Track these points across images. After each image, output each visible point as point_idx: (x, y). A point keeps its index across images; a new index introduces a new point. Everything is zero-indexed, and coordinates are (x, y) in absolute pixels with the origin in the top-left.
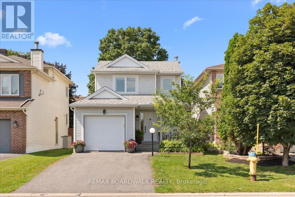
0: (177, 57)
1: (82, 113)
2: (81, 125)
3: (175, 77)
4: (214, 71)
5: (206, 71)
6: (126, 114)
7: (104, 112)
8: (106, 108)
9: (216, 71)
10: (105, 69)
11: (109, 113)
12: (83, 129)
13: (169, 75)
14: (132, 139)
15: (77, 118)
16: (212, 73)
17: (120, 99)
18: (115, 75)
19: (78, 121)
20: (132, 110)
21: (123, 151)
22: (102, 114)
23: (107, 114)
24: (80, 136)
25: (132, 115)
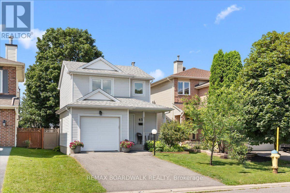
0: (134, 63)
1: (78, 114)
2: (77, 125)
3: (145, 82)
4: (176, 78)
5: (169, 78)
6: (121, 116)
7: (101, 113)
8: (102, 109)
9: (177, 79)
10: (81, 70)
11: (105, 114)
12: (80, 129)
13: (140, 80)
14: (127, 139)
15: (73, 119)
16: (175, 80)
17: (113, 101)
18: (91, 77)
19: (75, 122)
20: (126, 112)
21: (117, 151)
22: (99, 115)
23: (103, 115)
24: (76, 137)
25: (126, 117)
